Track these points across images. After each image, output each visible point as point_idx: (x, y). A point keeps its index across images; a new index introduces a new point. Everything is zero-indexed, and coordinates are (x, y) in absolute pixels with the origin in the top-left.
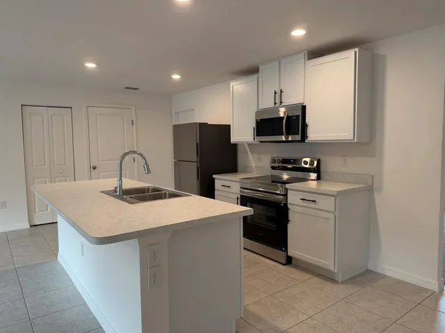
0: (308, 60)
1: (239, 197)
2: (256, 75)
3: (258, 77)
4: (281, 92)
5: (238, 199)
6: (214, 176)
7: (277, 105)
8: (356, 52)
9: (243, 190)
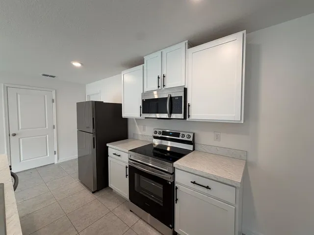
0: (189, 48)
1: (128, 166)
2: (142, 65)
3: (143, 66)
4: (164, 77)
5: (126, 167)
6: (108, 145)
7: (160, 88)
8: (243, 34)
9: (131, 161)
